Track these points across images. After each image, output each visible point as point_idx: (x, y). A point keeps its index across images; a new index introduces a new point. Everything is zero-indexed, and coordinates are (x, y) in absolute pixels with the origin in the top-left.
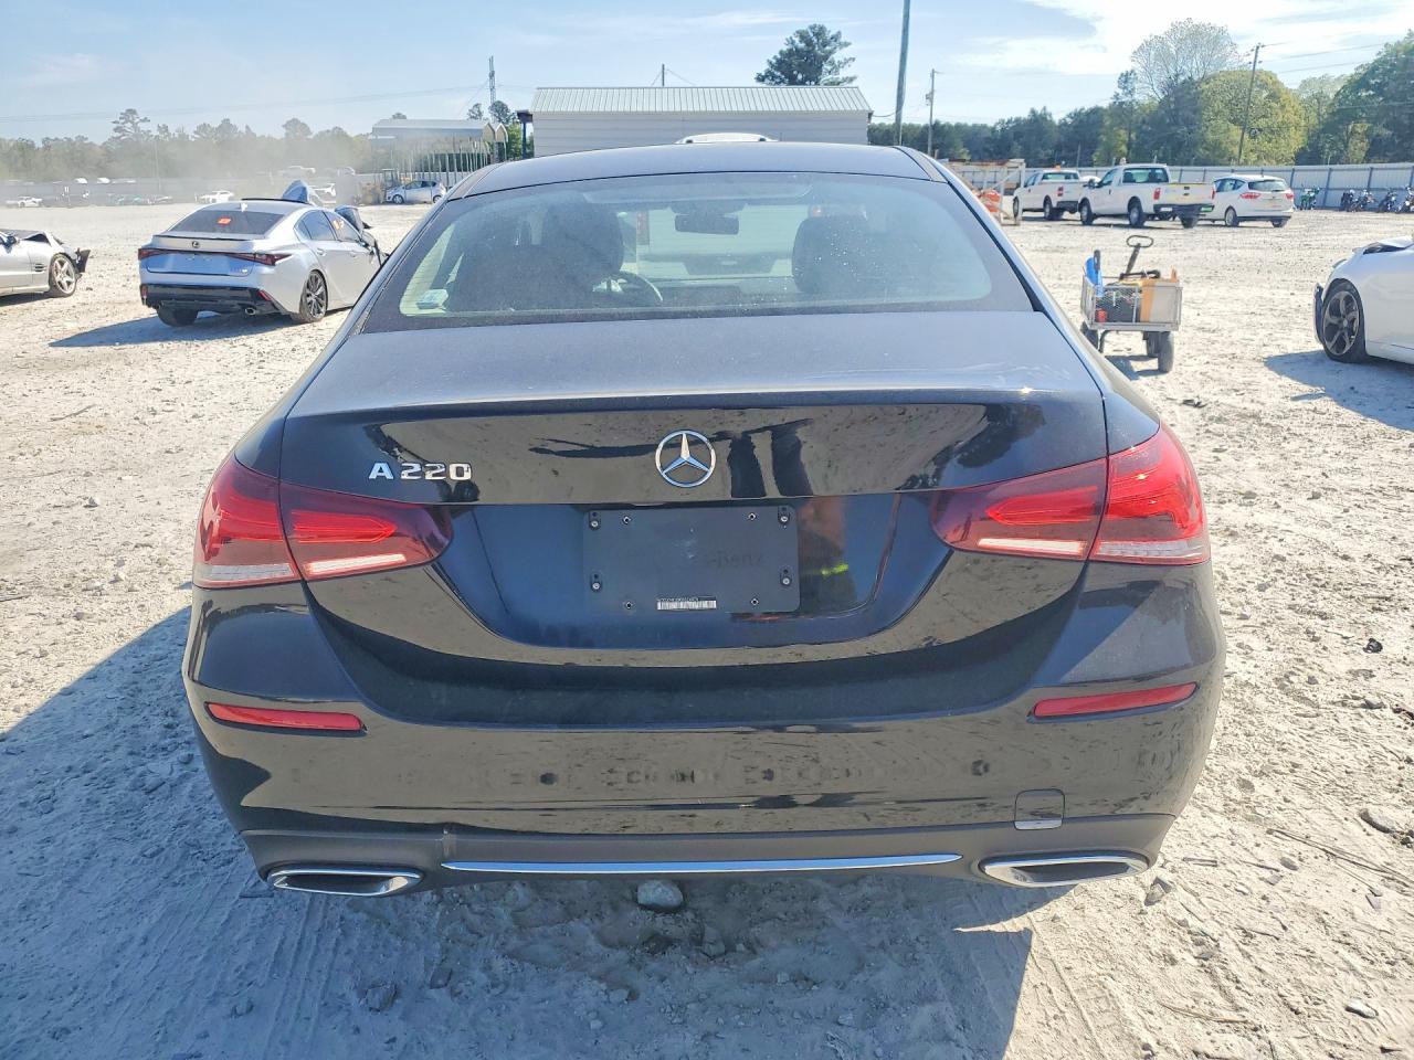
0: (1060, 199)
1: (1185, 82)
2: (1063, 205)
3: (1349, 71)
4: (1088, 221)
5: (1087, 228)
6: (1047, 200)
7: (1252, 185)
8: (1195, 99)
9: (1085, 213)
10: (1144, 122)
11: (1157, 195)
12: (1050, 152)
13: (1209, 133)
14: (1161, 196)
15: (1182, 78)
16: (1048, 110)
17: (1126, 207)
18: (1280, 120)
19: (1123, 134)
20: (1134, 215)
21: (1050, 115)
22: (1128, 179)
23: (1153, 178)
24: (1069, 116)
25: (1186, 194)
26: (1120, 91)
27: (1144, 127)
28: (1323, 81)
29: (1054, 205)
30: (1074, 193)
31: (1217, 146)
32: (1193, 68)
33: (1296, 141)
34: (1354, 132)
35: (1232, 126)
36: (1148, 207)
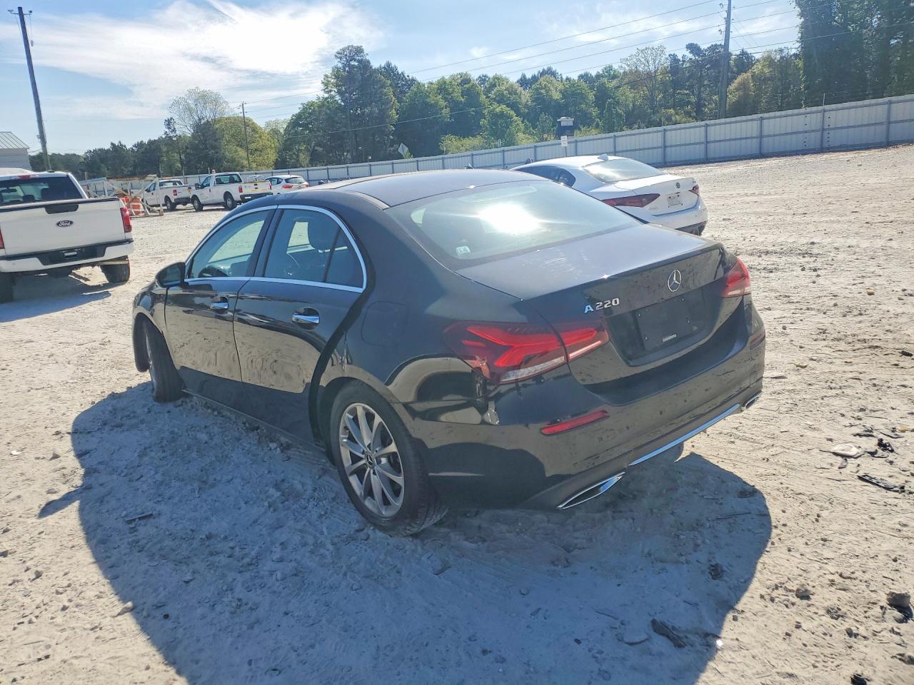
0: (176, 197)
1: (204, 123)
2: (178, 201)
3: (289, 117)
4: (200, 208)
5: (200, 214)
6: (167, 198)
7: (287, 180)
8: (214, 133)
9: (196, 204)
10: (187, 148)
11: (241, 190)
12: (130, 169)
13: (227, 153)
14: (243, 190)
15: (203, 122)
16: (123, 143)
17: (222, 198)
18: (261, 144)
19: (176, 156)
20: (229, 203)
21: (125, 146)
22: (219, 182)
23: (232, 181)
24: (135, 146)
25: (256, 188)
26: (167, 130)
27: (188, 151)
28: (276, 122)
29: (173, 201)
30: (184, 193)
31: (233, 160)
32: (208, 115)
33: (272, 156)
34: (299, 150)
35: (239, 149)
36: (237, 196)
